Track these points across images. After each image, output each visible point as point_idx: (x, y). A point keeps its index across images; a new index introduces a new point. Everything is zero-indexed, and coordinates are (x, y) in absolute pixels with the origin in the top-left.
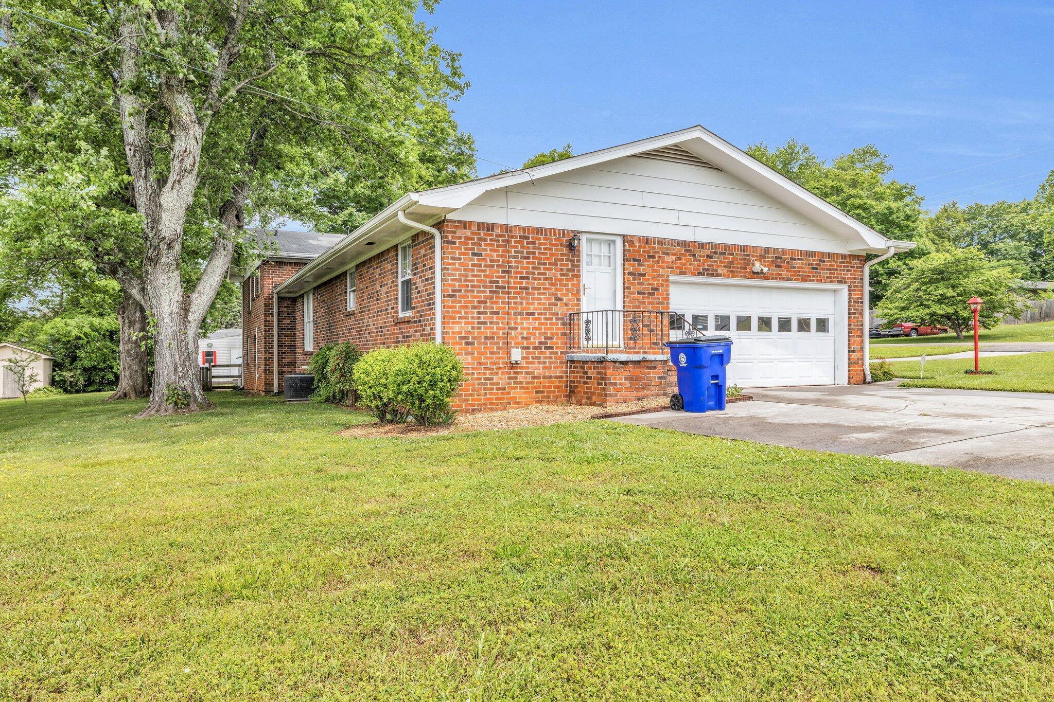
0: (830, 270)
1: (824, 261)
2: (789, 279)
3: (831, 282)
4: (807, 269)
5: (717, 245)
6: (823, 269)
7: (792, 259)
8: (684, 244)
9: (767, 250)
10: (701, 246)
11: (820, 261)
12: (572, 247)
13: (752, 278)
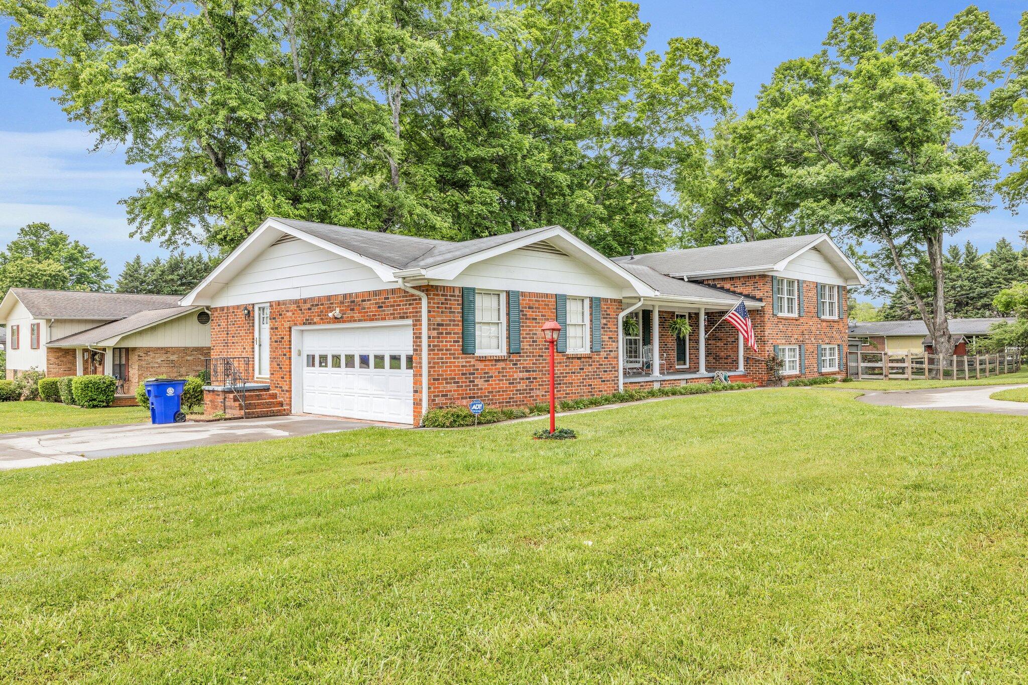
0: (393, 306)
1: (388, 298)
2: (360, 321)
3: (394, 318)
4: (374, 308)
5: (312, 299)
6: (388, 306)
7: (363, 301)
8: (296, 302)
9: (345, 296)
10: (305, 301)
11: (386, 298)
12: (249, 314)
13: (334, 322)
